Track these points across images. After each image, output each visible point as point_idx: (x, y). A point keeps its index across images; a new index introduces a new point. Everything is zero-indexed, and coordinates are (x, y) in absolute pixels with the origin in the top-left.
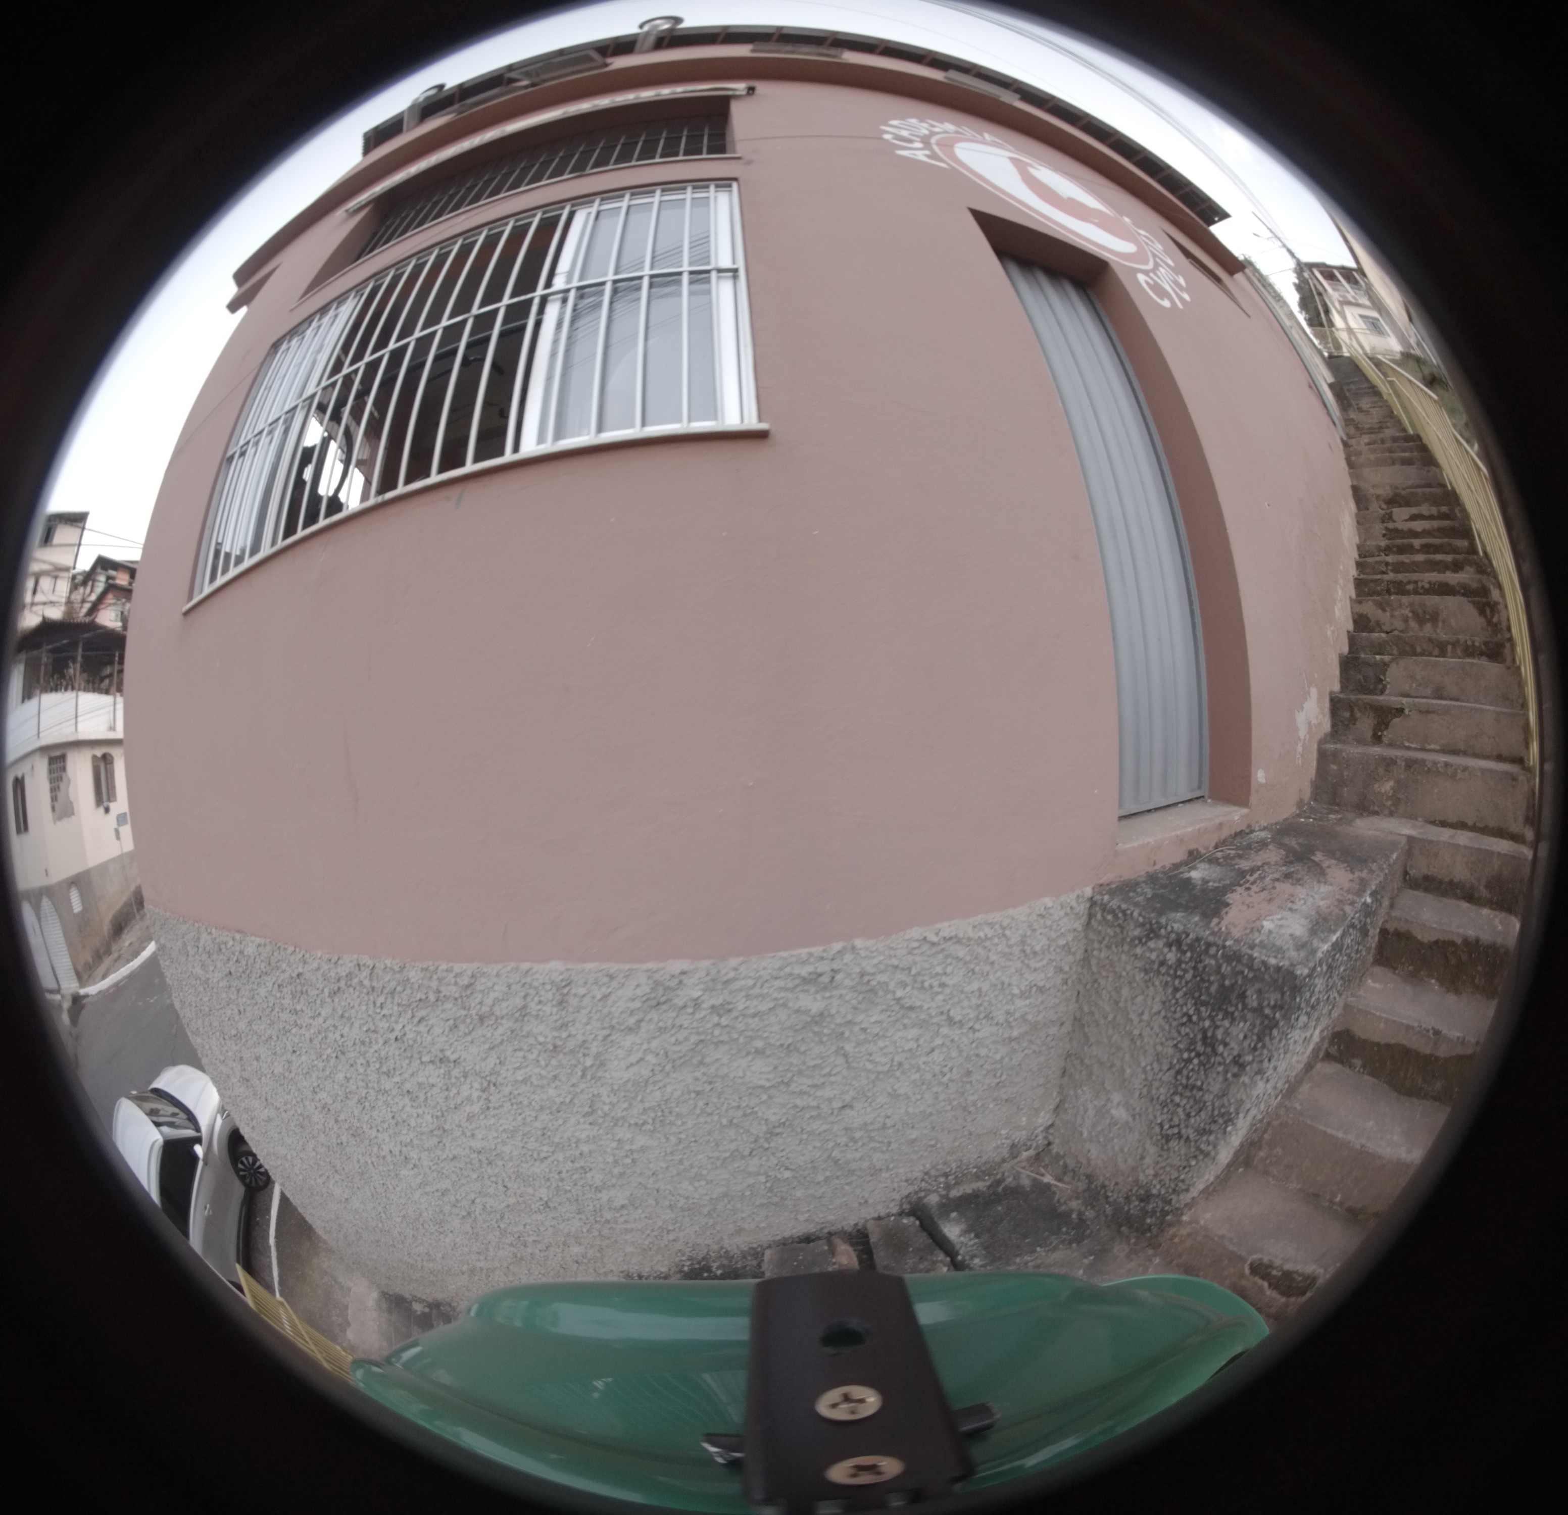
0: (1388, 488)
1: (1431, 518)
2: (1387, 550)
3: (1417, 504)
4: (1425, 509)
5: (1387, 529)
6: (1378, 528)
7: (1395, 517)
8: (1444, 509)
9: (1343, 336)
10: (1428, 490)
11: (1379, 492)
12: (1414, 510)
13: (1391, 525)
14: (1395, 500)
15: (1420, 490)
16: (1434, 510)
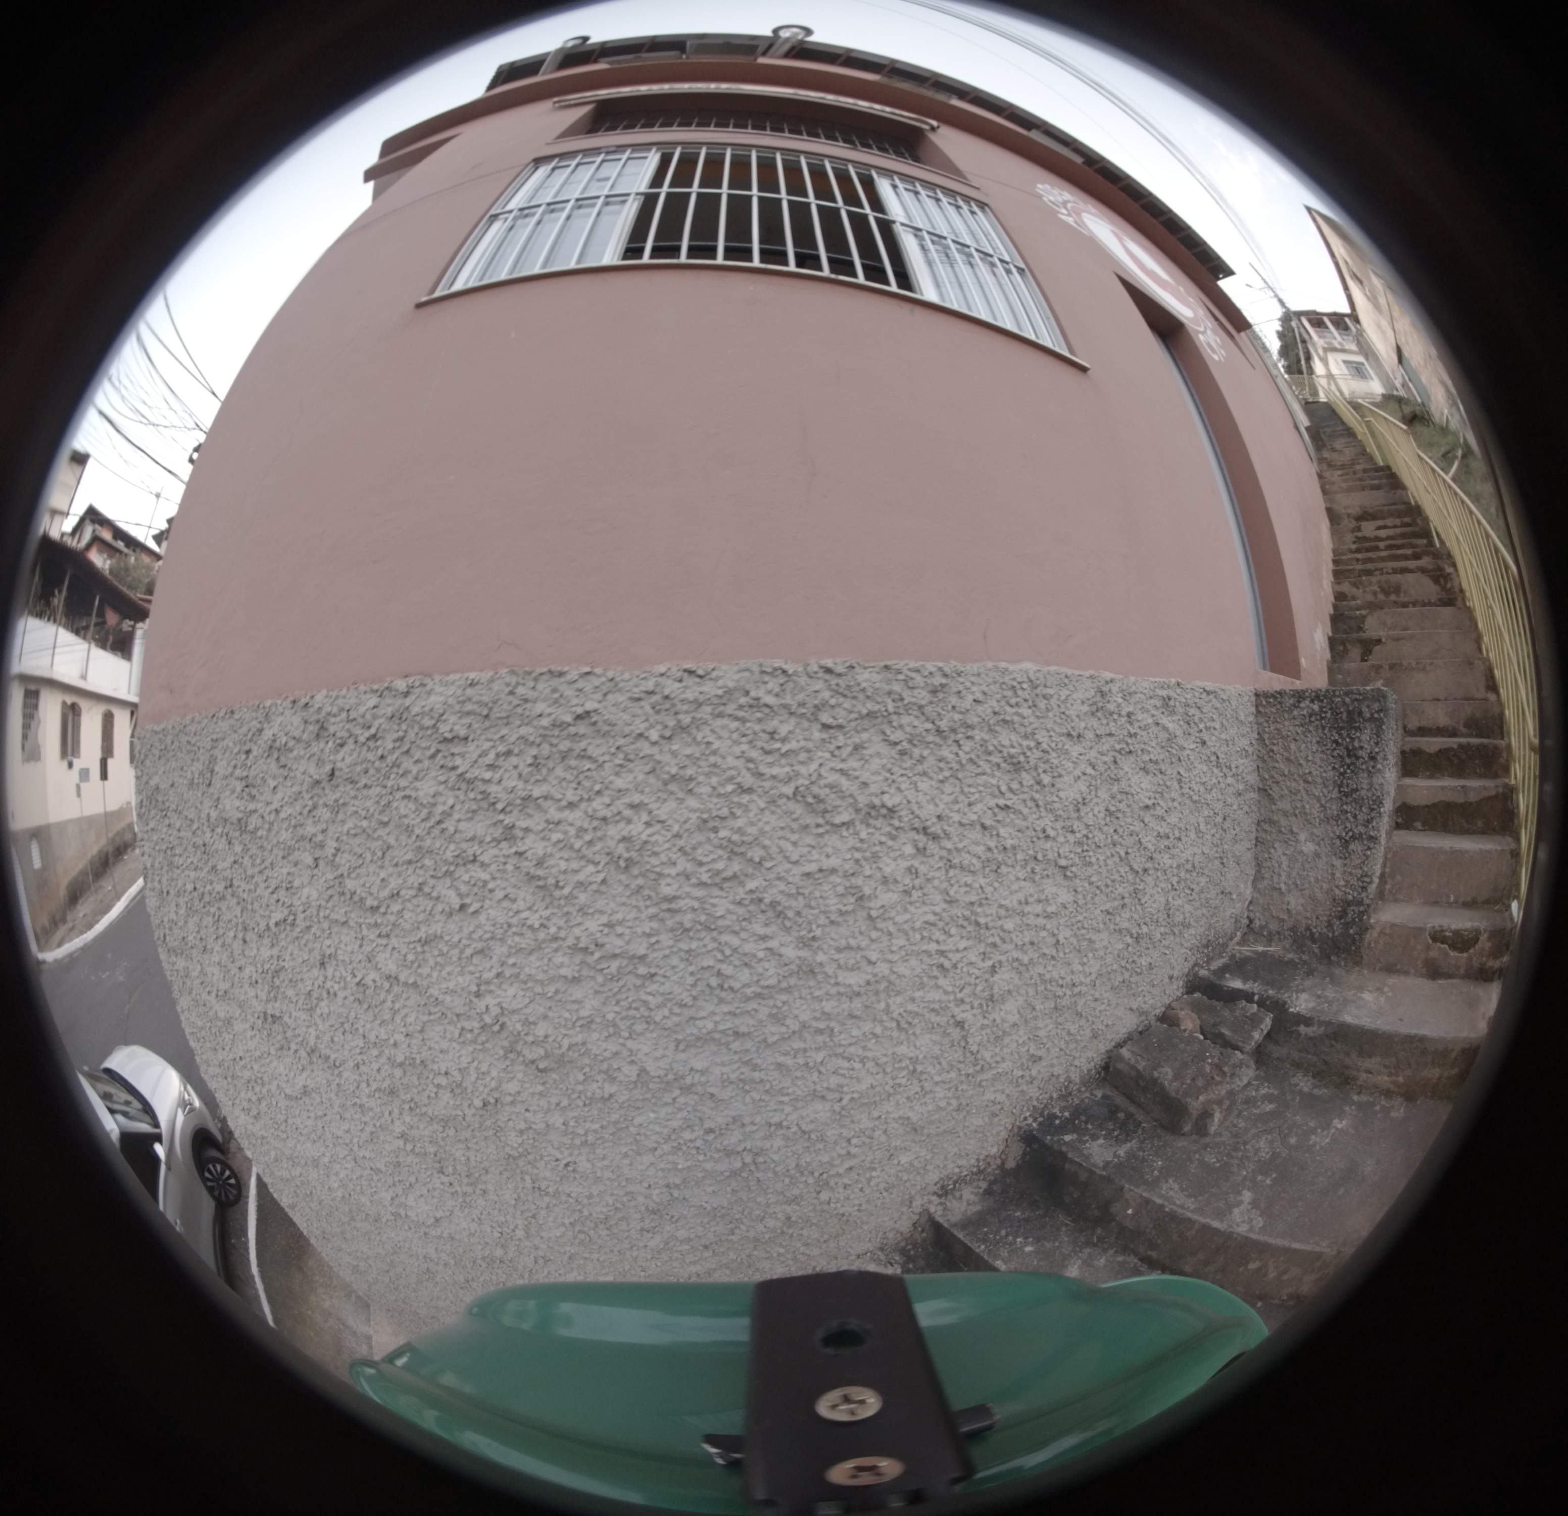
0: (1358, 509)
1: (1395, 527)
2: (1358, 551)
3: (1383, 518)
4: (1389, 522)
5: (1356, 537)
6: (1349, 537)
7: (1363, 528)
8: (1407, 520)
9: (1321, 383)
10: (1393, 507)
11: (1350, 511)
12: (1380, 523)
13: (1360, 534)
14: (1364, 516)
15: (1386, 508)
16: (1398, 522)
